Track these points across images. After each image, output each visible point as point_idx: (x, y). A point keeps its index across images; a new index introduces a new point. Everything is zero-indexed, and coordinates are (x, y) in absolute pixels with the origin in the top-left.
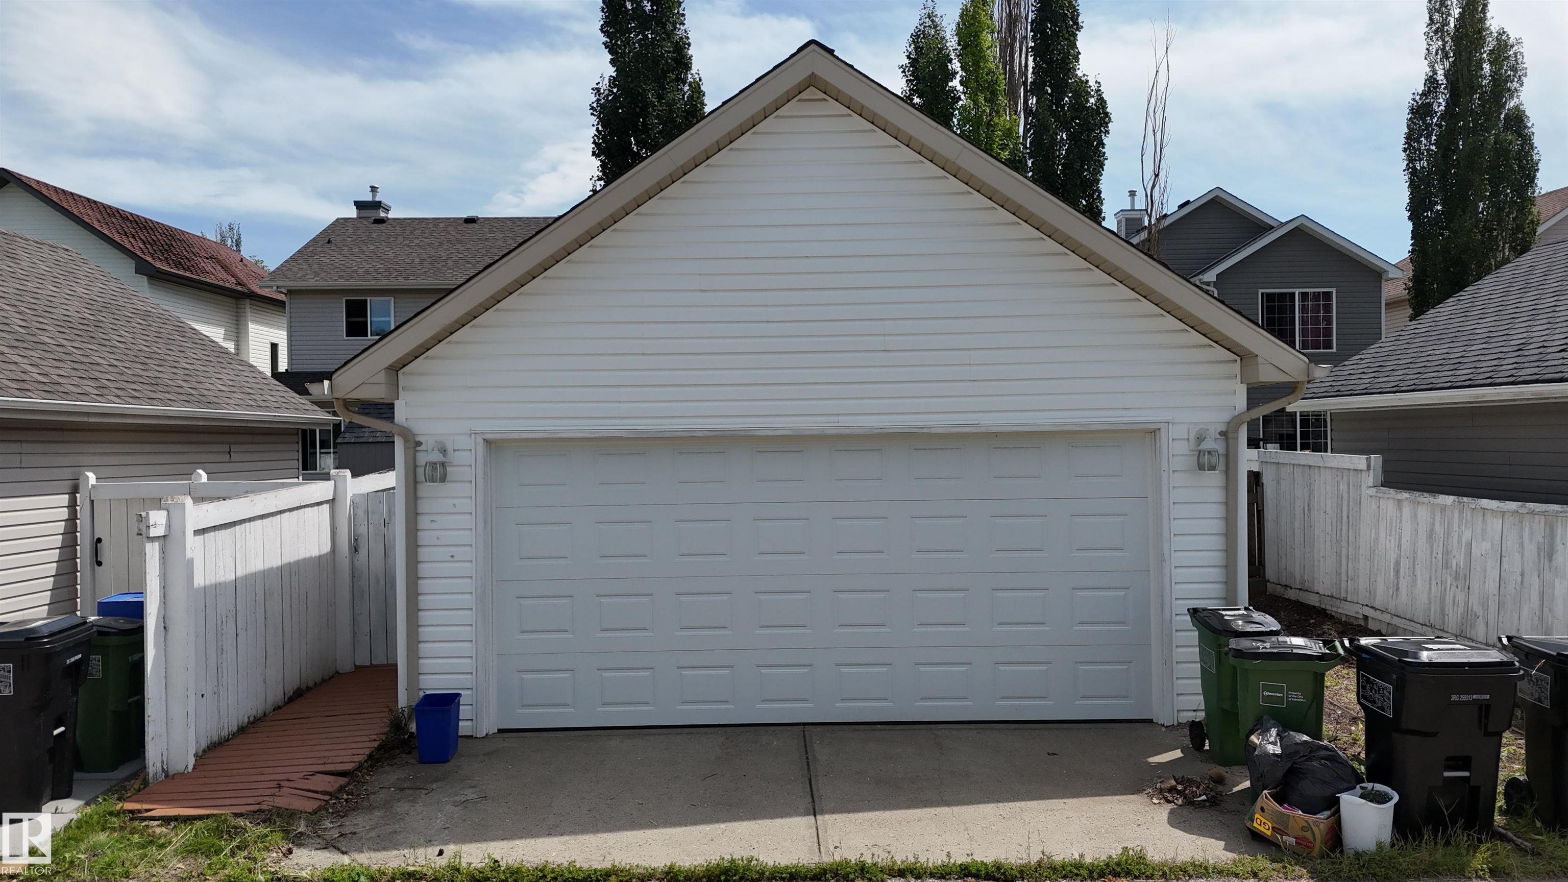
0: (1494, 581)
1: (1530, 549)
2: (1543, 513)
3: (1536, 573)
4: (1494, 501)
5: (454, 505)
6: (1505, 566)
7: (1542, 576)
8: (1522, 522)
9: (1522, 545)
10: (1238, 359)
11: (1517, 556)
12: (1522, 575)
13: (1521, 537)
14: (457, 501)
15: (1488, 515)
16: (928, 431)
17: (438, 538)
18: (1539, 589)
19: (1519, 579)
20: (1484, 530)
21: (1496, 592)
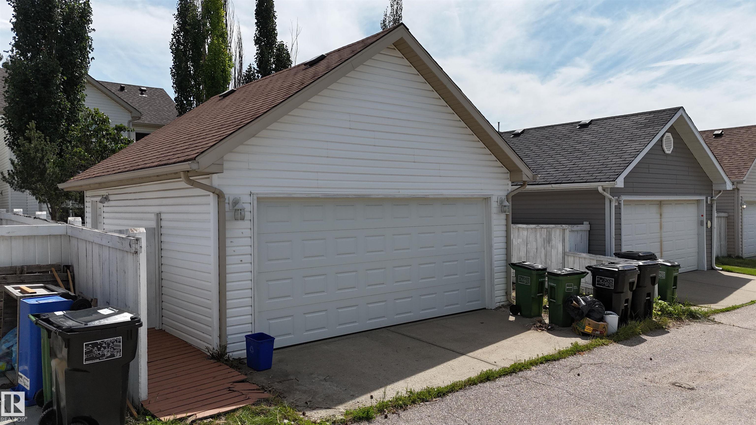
0: (524, 252)
1: (540, 240)
2: (547, 228)
3: (543, 248)
4: (524, 225)
5: (242, 233)
6: (529, 246)
7: (545, 249)
8: (536, 232)
9: (536, 239)
10: (509, 172)
11: (534, 243)
12: (537, 249)
13: (536, 236)
14: (243, 231)
15: (520, 229)
16: (428, 196)
17: (234, 251)
18: (545, 253)
19: (536, 250)
20: (518, 235)
21: (525, 256)
